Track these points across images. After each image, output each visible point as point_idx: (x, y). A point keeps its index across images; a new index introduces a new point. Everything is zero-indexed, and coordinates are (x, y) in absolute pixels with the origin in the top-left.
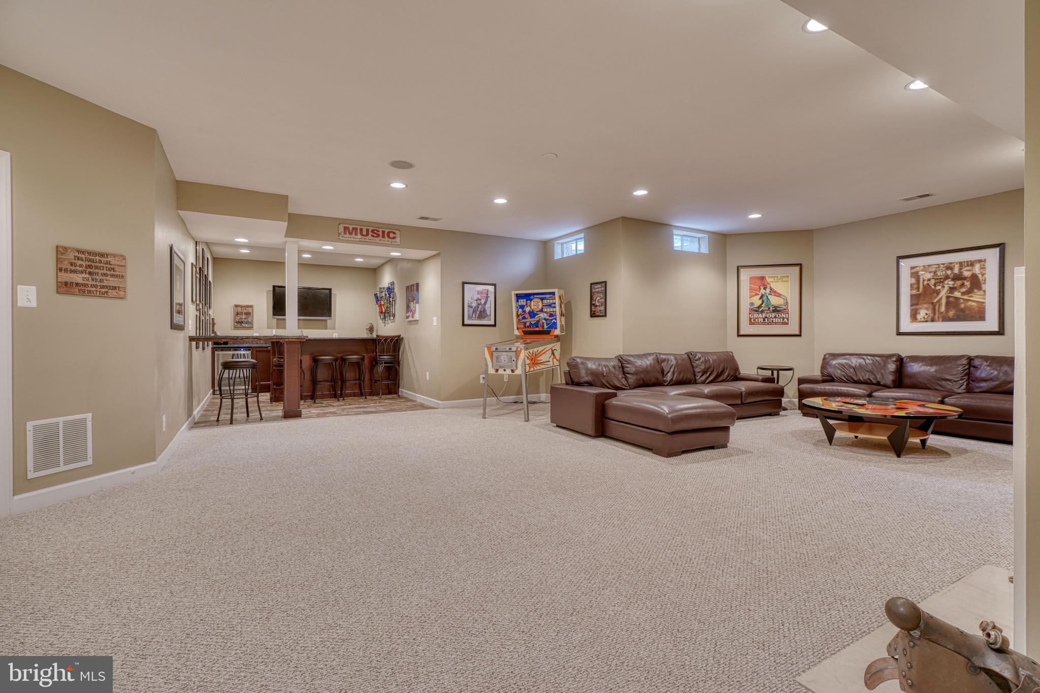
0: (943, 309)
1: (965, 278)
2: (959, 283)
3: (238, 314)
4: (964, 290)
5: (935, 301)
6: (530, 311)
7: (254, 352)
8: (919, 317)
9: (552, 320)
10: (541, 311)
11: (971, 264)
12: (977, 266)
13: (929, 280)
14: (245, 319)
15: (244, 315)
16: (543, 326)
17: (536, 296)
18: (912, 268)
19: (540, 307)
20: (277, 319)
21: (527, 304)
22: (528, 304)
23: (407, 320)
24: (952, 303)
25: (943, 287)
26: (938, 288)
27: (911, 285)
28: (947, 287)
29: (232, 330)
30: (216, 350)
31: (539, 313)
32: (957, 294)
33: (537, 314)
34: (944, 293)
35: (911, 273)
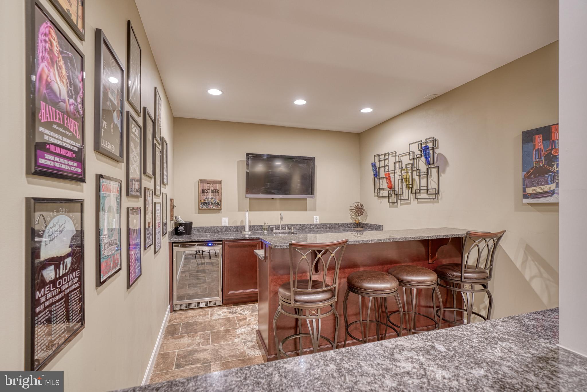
3: (203, 192)
7: (226, 247)
14: (212, 198)
15: (210, 193)
20: (250, 199)
23: (525, 201)
29: (195, 213)
30: (175, 246)
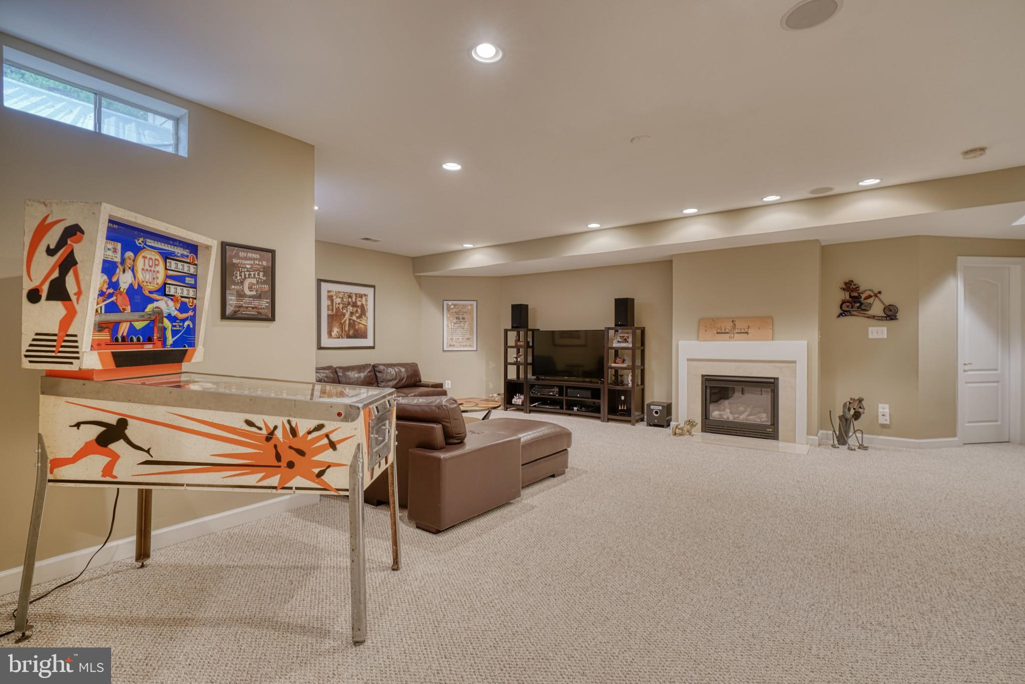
0: (347, 329)
1: (358, 306)
2: (355, 309)
4: (357, 315)
5: (342, 322)
6: (131, 285)
8: (334, 334)
9: (184, 320)
10: (162, 291)
11: (361, 296)
12: (364, 298)
13: (339, 304)
16: (164, 340)
17: (150, 242)
18: (329, 292)
19: (160, 281)
21: (123, 261)
22: (129, 263)
24: (352, 324)
25: (347, 311)
26: (345, 311)
27: (328, 306)
28: (349, 313)
31: (154, 296)
32: (354, 318)
33: (152, 301)
34: (347, 316)
35: (328, 296)
